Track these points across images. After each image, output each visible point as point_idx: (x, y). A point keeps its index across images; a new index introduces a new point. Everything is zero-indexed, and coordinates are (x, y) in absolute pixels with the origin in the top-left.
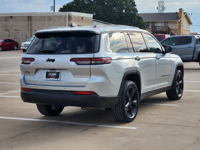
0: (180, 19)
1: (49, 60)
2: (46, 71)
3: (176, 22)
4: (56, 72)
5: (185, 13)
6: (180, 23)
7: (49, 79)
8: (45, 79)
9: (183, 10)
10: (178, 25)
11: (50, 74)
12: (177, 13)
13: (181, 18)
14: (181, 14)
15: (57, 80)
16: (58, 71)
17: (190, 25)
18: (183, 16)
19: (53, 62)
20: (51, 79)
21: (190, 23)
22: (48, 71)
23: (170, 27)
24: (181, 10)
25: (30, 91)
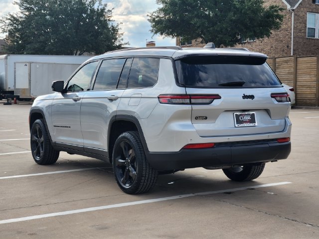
1: (245, 97)
2: (235, 114)
4: (249, 114)
7: (242, 125)
8: (236, 125)
11: (241, 118)
15: (253, 125)
16: (252, 113)
19: (252, 99)
20: (245, 125)
22: (238, 113)
25: (213, 147)
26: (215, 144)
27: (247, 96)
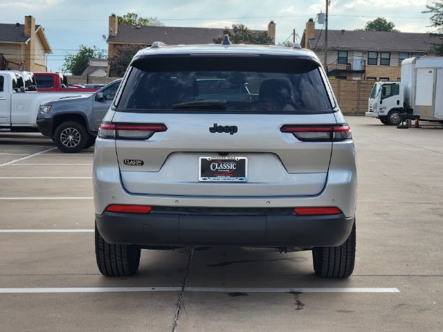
0: (28, 40)
1: (216, 129)
2: (201, 158)
3: (20, 45)
4: (234, 161)
5: (37, 26)
6: (28, 48)
7: (212, 179)
8: (201, 179)
9: (34, 20)
10: (22, 52)
11: (214, 167)
12: (18, 25)
13: (29, 36)
14: (30, 28)
15: (237, 180)
16: (240, 158)
17: (47, 54)
18: (34, 32)
19: (232, 134)
20: (221, 178)
21: (46, 49)
22: (207, 158)
23: (6, 57)
24: (29, 19)
25: (148, 213)
26: (154, 207)
27: (221, 127)
